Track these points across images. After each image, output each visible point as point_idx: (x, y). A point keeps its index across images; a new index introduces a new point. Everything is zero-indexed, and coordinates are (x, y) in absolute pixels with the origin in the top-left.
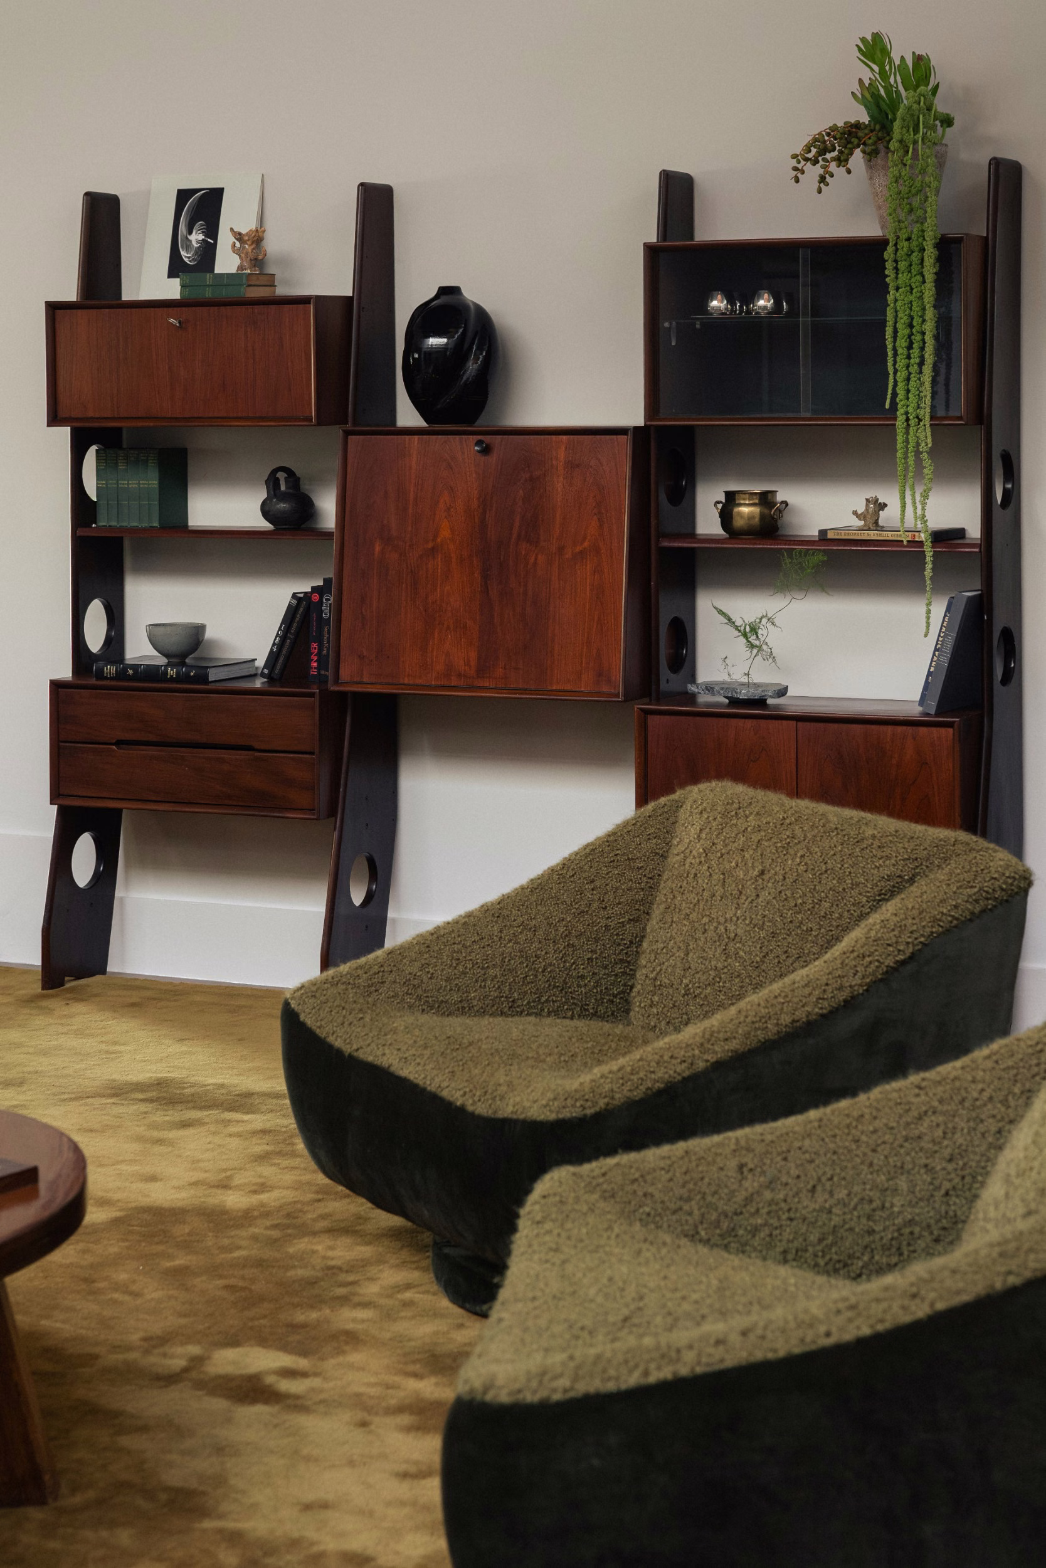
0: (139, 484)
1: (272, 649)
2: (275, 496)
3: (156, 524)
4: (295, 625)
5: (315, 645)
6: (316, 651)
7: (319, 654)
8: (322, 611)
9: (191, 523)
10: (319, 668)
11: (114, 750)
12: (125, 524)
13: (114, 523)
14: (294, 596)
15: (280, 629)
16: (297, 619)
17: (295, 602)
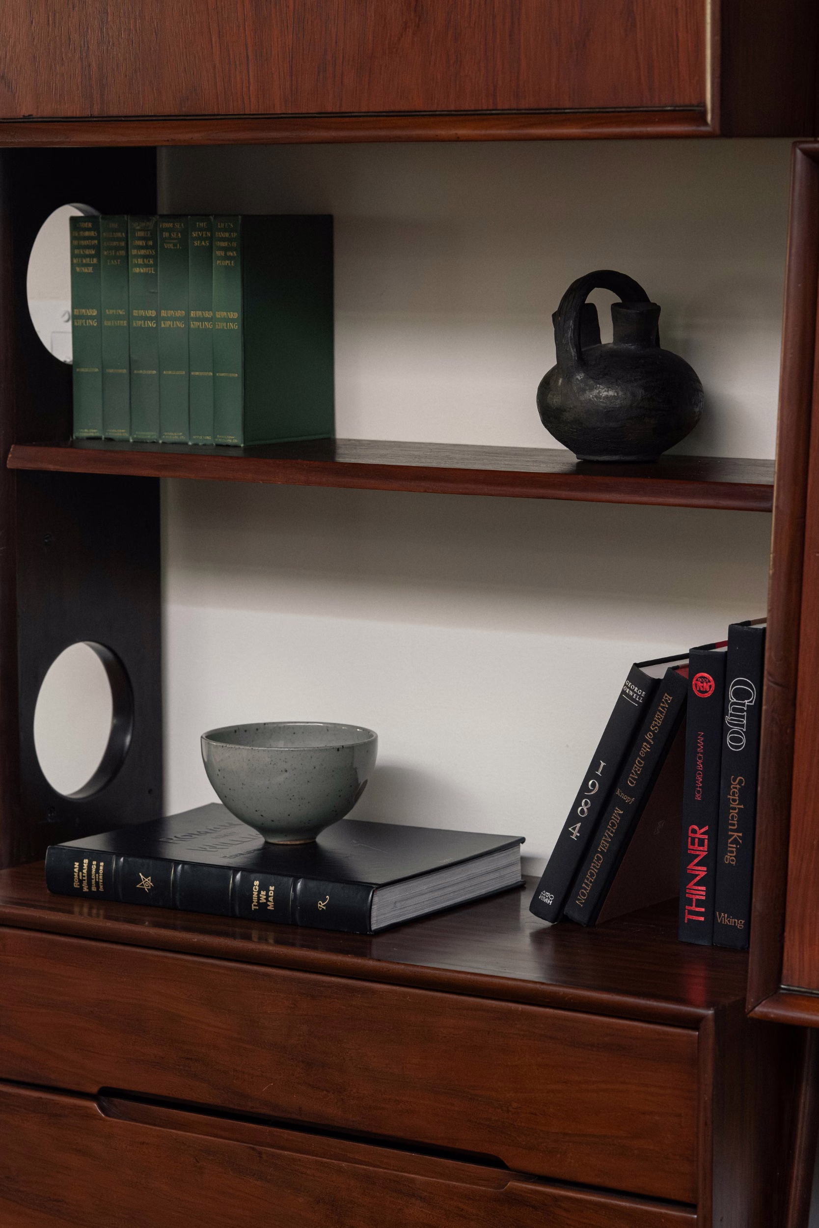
0: (187, 319)
1: (565, 834)
2: (582, 361)
3: (234, 438)
4: (637, 767)
5: (700, 832)
6: (702, 852)
7: (713, 860)
8: (723, 729)
9: (343, 432)
10: (712, 903)
11: (95, 1117)
12: (150, 435)
13: (119, 432)
14: (636, 672)
15: (590, 774)
16: (646, 748)
17: (638, 694)
